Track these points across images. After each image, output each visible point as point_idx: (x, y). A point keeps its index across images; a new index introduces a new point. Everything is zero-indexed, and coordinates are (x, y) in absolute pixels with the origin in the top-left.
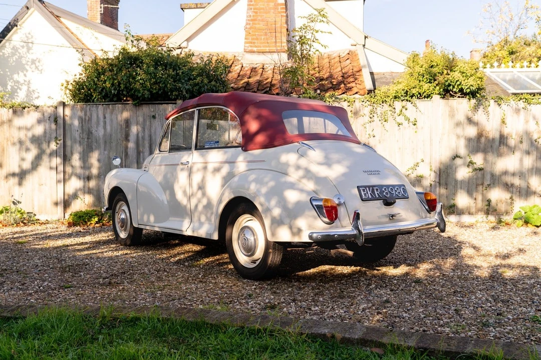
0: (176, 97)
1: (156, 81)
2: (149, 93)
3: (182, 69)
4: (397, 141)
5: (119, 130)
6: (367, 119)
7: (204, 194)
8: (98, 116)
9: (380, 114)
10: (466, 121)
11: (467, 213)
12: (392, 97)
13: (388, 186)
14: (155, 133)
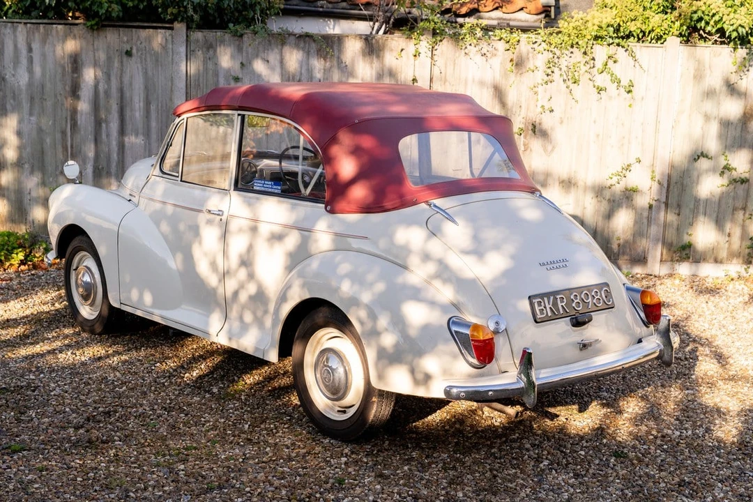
0: (173, 17)
4: (595, 122)
5: (59, 76)
6: (540, 76)
7: (251, 276)
8: (16, 46)
9: (566, 69)
10: (724, 88)
11: (712, 260)
12: (590, 37)
13: (580, 289)
14: (131, 84)
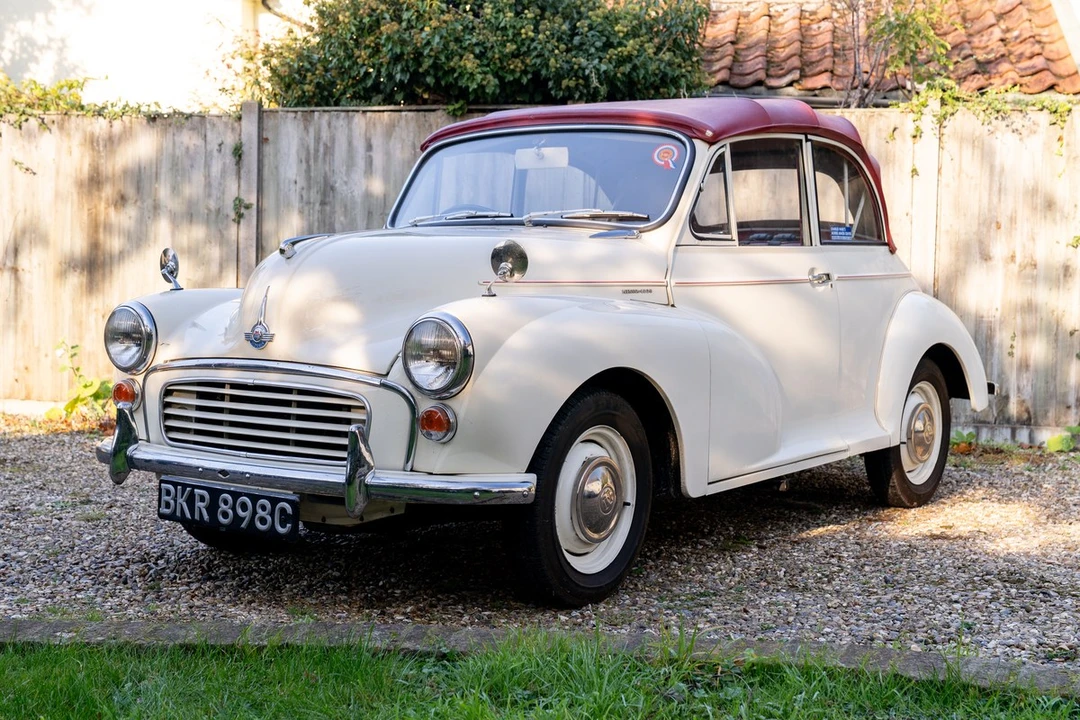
1: (518, 49)
2: (496, 81)
3: (588, 17)
8: (350, 143)
